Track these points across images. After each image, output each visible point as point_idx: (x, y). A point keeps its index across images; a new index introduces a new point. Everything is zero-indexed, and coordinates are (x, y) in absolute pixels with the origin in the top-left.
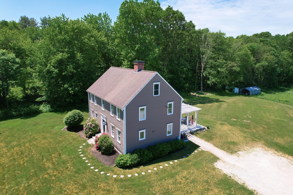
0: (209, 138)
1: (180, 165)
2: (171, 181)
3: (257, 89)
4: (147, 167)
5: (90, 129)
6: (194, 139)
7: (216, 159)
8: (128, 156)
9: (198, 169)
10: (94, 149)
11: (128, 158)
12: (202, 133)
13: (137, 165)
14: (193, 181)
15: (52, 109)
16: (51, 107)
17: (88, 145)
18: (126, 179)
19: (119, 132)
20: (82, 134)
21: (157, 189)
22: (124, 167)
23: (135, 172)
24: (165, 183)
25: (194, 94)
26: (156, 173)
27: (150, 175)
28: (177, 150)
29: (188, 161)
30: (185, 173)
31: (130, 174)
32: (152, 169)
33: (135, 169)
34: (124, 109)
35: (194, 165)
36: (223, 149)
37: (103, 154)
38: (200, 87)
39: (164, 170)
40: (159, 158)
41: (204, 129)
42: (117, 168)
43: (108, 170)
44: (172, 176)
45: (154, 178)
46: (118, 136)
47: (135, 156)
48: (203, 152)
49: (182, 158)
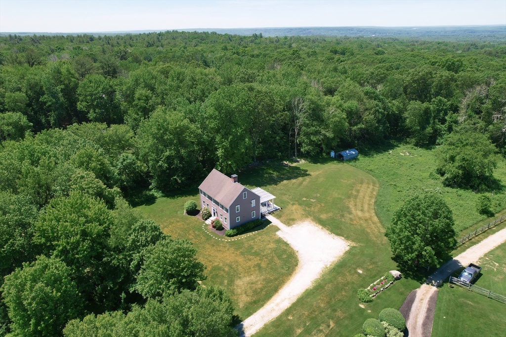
0: (279, 217)
1: (258, 234)
2: (252, 241)
3: (354, 153)
4: (241, 236)
5: (205, 215)
6: (270, 218)
7: (278, 229)
8: (231, 230)
9: (266, 236)
10: (211, 227)
11: (231, 232)
12: (276, 213)
13: (236, 235)
14: (263, 241)
15: (163, 195)
16: (163, 193)
17: (207, 225)
18: (232, 242)
19: (226, 219)
20: (199, 217)
21: (246, 245)
22: (230, 236)
23: (235, 238)
24: (250, 242)
25: (286, 163)
26: (246, 238)
27: (243, 239)
28: (258, 226)
29: (263, 231)
30: (260, 237)
31: (233, 239)
32: (244, 236)
33: (235, 237)
34: (228, 208)
35: (265, 234)
36: (285, 224)
37: (217, 230)
38: (294, 152)
39: (250, 237)
40: (247, 230)
41: (279, 209)
42: (226, 237)
43: (222, 238)
44: (253, 239)
45: (244, 240)
46: (225, 220)
47: (235, 230)
48: (273, 226)
49: (260, 230)
